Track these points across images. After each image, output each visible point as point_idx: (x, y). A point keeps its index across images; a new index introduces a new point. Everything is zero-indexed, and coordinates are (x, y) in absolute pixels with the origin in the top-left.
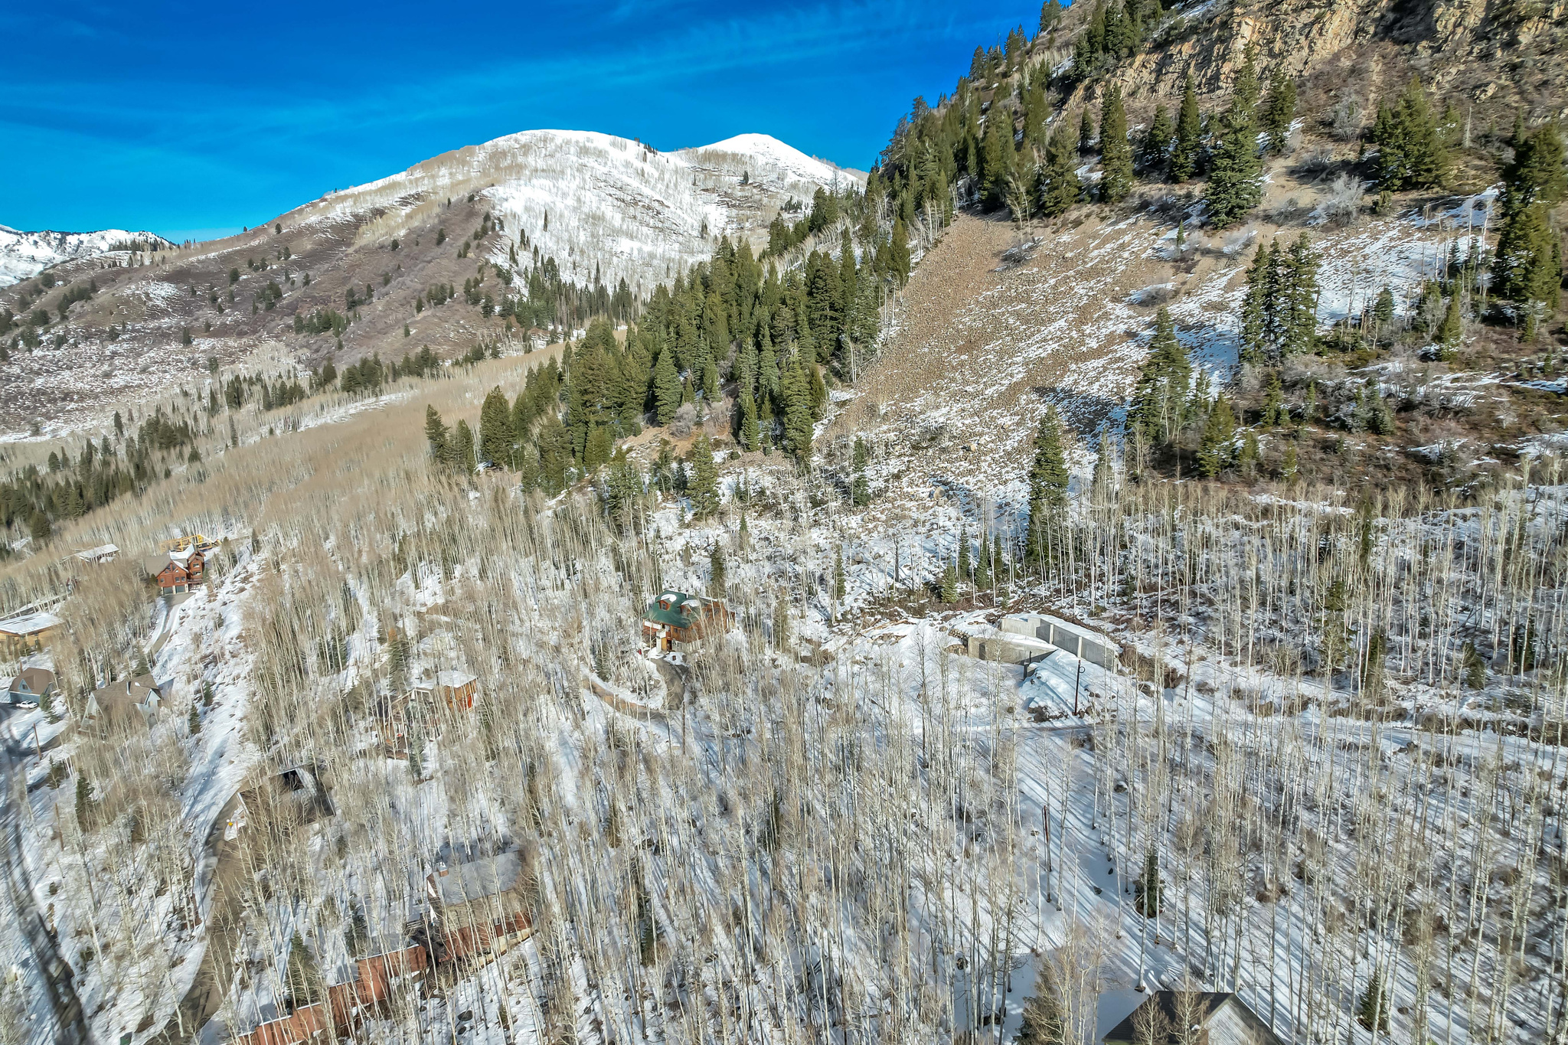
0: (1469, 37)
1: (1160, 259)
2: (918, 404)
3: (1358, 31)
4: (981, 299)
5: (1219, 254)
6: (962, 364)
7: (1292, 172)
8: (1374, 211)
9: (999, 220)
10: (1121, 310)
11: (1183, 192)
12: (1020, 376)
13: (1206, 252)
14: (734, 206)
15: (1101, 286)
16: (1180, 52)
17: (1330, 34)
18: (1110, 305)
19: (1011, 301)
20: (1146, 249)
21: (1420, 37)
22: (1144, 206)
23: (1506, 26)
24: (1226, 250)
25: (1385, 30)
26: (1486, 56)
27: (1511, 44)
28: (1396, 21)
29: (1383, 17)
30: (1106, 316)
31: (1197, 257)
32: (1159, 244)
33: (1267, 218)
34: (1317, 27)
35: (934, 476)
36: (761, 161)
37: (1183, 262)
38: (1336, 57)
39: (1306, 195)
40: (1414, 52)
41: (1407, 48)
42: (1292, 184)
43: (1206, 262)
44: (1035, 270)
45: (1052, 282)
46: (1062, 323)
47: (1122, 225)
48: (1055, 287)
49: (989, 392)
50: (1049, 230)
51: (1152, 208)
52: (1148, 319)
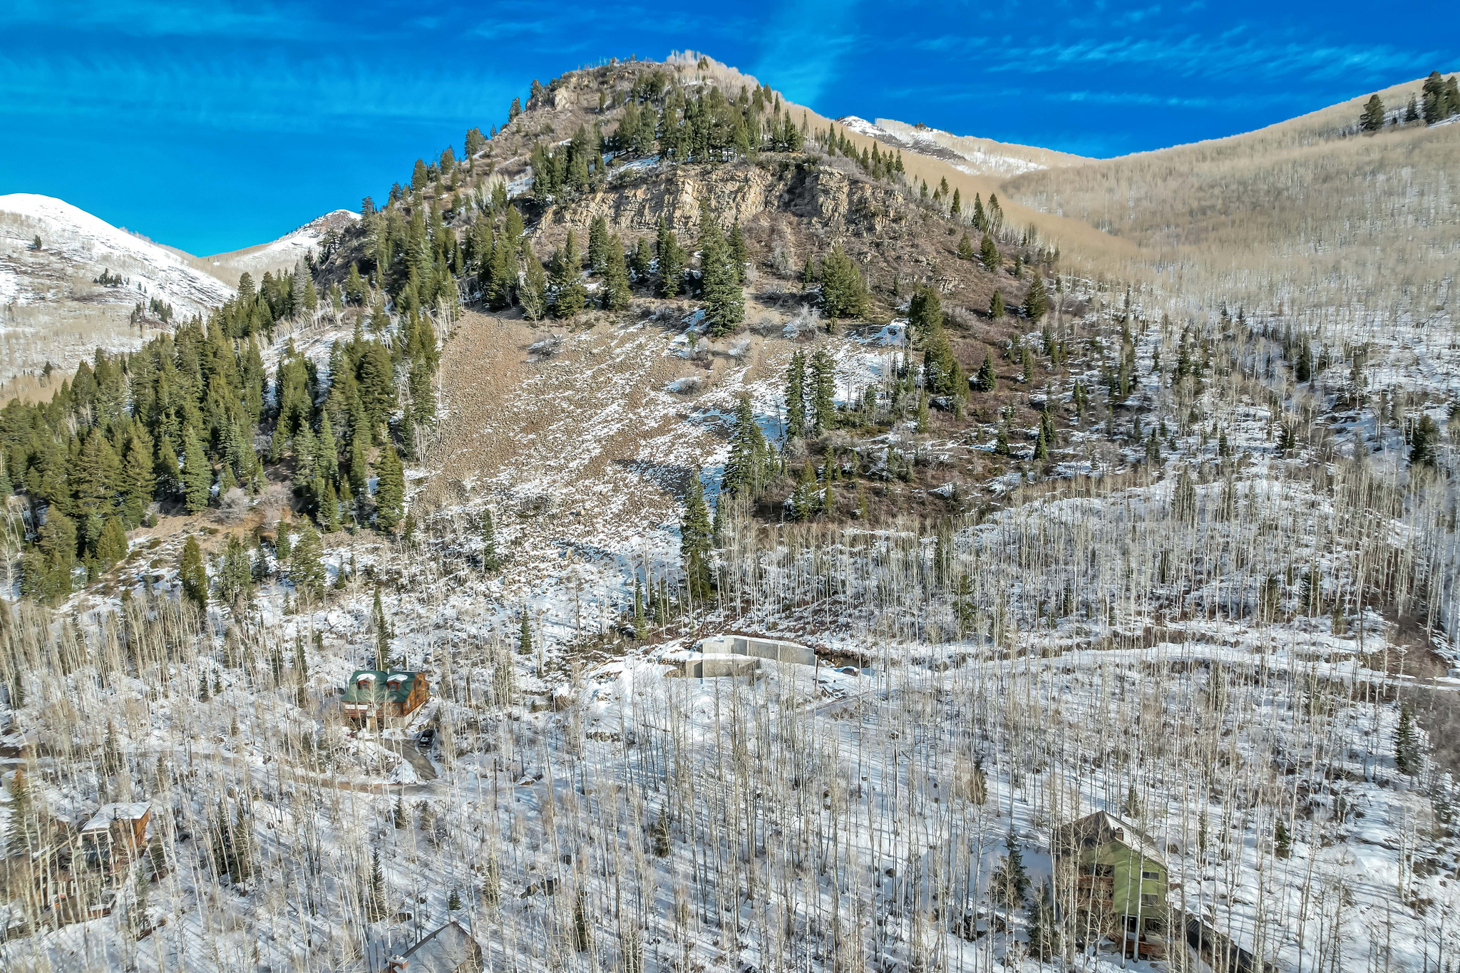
0: (843, 221)
1: (680, 358)
2: (504, 477)
3: (767, 203)
4: (524, 386)
5: (727, 357)
6: (533, 442)
7: (757, 298)
8: (828, 330)
9: (510, 318)
10: (663, 397)
11: (674, 306)
12: (597, 451)
13: (715, 354)
14: (25, 273)
15: (636, 377)
16: (635, 195)
17: (749, 202)
18: (653, 394)
19: (557, 388)
20: (663, 349)
21: (811, 215)
22: (646, 314)
23: (865, 217)
24: (732, 352)
25: (786, 206)
26: (857, 234)
27: (871, 229)
28: (791, 201)
29: (781, 196)
30: (653, 401)
31: (710, 357)
32: (672, 345)
33: (754, 330)
34: (739, 195)
35: (554, 539)
36: (55, 227)
37: (700, 360)
38: (756, 218)
39: (775, 316)
40: (810, 223)
41: (805, 220)
42: (760, 307)
43: (718, 362)
44: (567, 362)
45: (589, 373)
46: (615, 406)
47: (632, 329)
48: (594, 377)
49: (573, 465)
50: (564, 329)
51: (654, 317)
52: (691, 404)
